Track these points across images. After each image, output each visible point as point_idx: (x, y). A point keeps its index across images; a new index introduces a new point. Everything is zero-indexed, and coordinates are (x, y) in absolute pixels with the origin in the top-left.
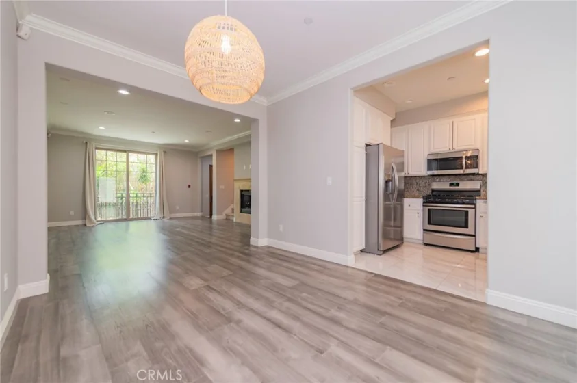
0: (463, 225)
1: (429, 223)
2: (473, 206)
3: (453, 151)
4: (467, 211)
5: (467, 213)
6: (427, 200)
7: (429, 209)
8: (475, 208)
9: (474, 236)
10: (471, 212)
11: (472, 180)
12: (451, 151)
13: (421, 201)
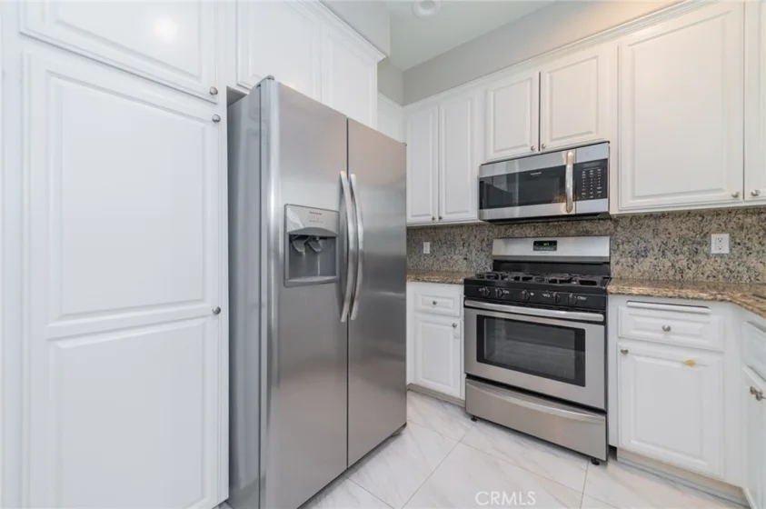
0: (572, 374)
1: (481, 358)
2: (599, 317)
3: (542, 151)
4: (582, 332)
5: (580, 334)
6: (474, 290)
7: (478, 317)
8: (604, 323)
9: (604, 412)
10: (593, 335)
11: (587, 234)
12: (537, 151)
13: (457, 292)
